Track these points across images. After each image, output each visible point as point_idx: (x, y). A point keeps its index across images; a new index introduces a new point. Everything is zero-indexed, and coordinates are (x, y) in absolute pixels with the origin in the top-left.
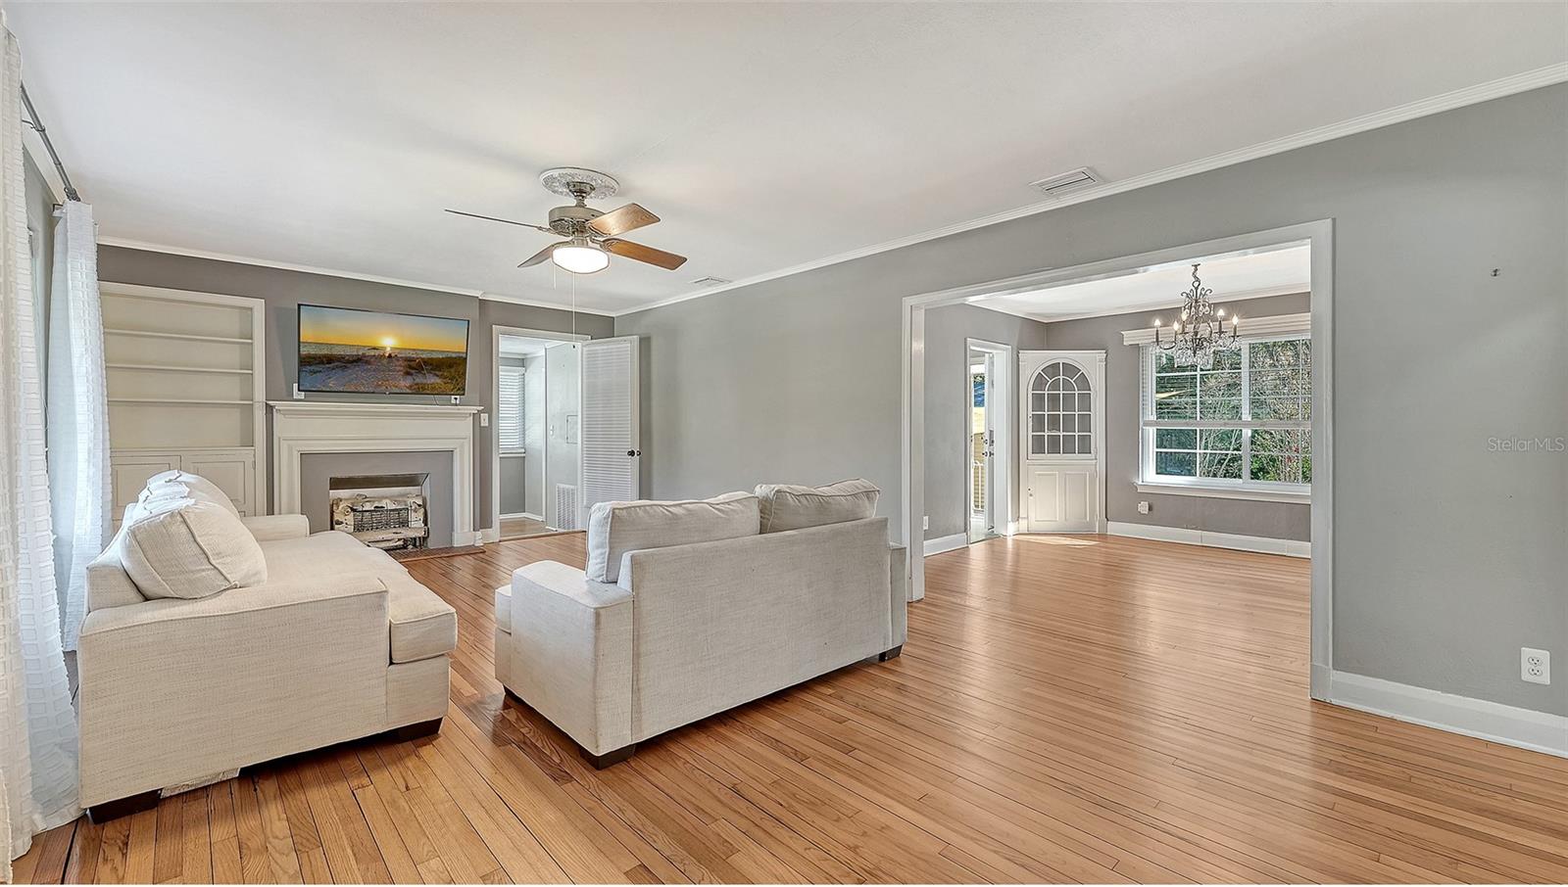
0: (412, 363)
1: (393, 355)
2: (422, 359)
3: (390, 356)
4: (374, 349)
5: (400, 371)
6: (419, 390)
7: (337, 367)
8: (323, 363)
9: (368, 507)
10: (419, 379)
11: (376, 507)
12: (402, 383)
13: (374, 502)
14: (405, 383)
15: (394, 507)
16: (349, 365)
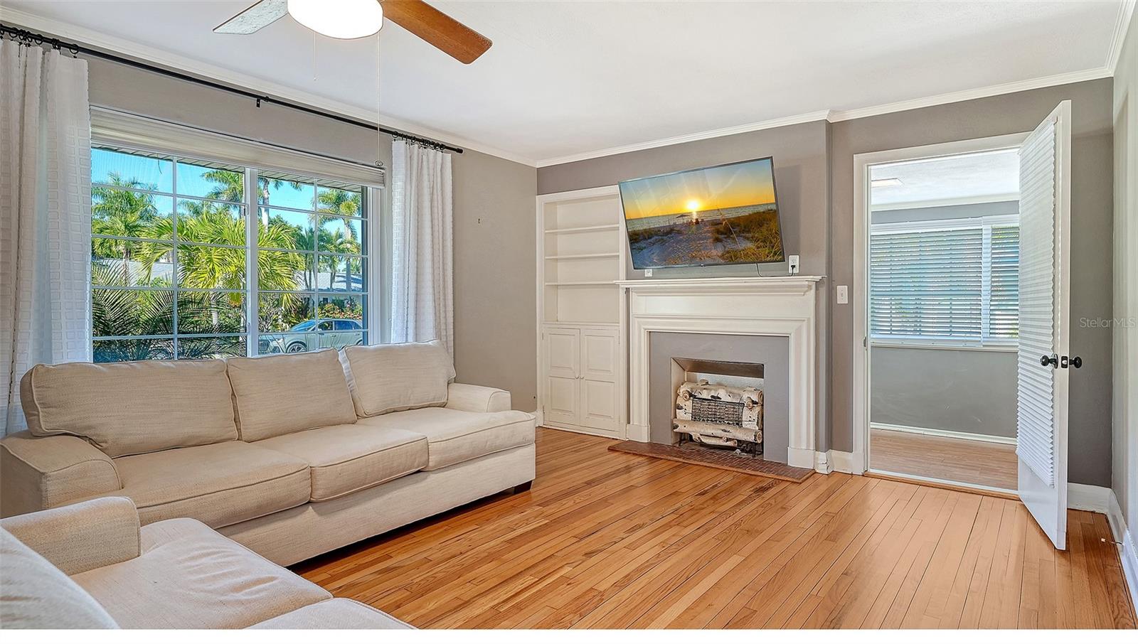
0: (719, 227)
1: (700, 220)
2: (728, 219)
3: (697, 222)
4: (682, 216)
5: (709, 238)
6: (732, 259)
7: (657, 241)
8: (645, 239)
9: (705, 395)
10: (730, 246)
11: (712, 396)
12: (714, 252)
13: (711, 390)
14: (717, 251)
15: (729, 399)
16: (665, 238)
